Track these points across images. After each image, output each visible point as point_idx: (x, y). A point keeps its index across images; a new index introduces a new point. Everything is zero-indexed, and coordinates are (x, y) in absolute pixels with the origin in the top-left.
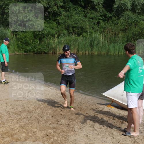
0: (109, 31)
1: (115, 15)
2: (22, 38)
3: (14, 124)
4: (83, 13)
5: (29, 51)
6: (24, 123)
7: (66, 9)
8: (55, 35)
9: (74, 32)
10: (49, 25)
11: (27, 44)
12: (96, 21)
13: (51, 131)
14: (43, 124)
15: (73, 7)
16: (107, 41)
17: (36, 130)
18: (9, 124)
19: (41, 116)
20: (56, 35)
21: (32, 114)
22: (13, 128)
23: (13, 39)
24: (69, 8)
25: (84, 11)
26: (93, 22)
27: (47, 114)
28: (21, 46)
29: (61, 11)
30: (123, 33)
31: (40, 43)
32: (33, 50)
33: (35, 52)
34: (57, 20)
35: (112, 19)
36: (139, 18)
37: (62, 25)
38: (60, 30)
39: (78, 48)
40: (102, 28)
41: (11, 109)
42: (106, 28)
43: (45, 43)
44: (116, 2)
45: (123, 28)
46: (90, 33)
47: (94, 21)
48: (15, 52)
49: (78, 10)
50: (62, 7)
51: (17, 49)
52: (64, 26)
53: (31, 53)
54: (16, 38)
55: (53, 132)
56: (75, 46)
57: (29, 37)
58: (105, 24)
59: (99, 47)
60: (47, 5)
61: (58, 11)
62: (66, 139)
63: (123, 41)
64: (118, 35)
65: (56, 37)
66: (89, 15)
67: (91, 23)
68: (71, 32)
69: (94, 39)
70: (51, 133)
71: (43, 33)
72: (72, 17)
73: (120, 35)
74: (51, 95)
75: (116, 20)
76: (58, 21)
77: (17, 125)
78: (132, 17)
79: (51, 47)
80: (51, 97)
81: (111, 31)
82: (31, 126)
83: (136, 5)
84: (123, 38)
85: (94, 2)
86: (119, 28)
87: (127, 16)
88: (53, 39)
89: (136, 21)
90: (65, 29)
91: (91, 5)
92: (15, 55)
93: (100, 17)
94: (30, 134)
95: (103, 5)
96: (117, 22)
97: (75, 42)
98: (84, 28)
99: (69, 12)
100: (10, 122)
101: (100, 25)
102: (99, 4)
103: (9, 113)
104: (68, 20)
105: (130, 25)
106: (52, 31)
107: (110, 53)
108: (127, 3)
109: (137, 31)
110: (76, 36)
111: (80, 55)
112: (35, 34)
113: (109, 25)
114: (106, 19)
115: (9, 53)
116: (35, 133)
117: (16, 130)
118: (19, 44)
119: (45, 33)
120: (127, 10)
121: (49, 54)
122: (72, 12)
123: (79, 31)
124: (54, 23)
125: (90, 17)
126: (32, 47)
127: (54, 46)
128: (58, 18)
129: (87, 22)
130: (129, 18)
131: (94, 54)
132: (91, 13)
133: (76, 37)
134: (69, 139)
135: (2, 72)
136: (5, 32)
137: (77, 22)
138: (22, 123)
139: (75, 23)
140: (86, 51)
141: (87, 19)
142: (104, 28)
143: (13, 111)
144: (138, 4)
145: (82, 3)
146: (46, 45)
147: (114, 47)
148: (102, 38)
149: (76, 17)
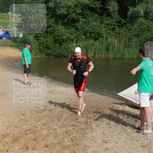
0: (124, 36)
1: (129, 22)
2: (44, 43)
3: (37, 122)
4: (100, 19)
5: (50, 55)
6: (46, 121)
7: (84, 16)
8: (73, 39)
9: (91, 37)
10: (68, 31)
11: (48, 48)
12: (111, 27)
13: (71, 128)
14: (63, 121)
15: (90, 14)
16: (121, 45)
17: (56, 127)
18: (32, 121)
19: (61, 114)
20: (75, 40)
21: (53, 112)
22: (35, 126)
23: (36, 43)
24: (87, 15)
25: (101, 18)
26: (109, 28)
27: (66, 113)
28: (42, 50)
29: (79, 18)
30: (136, 38)
31: (60, 47)
32: (53, 54)
33: (55, 55)
34: (75, 26)
35: (127, 25)
36: (151, 25)
37: (80, 30)
38: (78, 36)
39: (95, 51)
40: (117, 33)
41: (34, 108)
42: (121, 33)
43: (65, 47)
44: (130, 9)
45: (137, 33)
46: (106, 38)
47: (110, 26)
48: (37, 55)
49: (95, 17)
50: (80, 14)
51: (39, 53)
52: (82, 31)
53: (52, 56)
54: (38, 43)
55: (73, 129)
56: (92, 50)
57: (50, 41)
58: (120, 30)
59: (114, 51)
60: (66, 12)
61: (77, 18)
62: (84, 136)
63: (136, 45)
64: (132, 40)
65: (75, 41)
66: (104, 22)
67: (107, 29)
68: (88, 37)
69: (109, 43)
70: (70, 130)
71: (63, 38)
72: (90, 23)
73: (134, 40)
74: (71, 95)
75: (130, 26)
76: (77, 27)
77: (39, 123)
78: (144, 24)
79: (70, 51)
80: (70, 97)
81: (125, 36)
82: (52, 123)
83: (148, 12)
84: (136, 42)
85: (109, 10)
86: (133, 33)
87: (141, 23)
88: (72, 43)
89: (148, 27)
90: (83, 34)
91: (106, 12)
92: (37, 58)
93: (115, 23)
94: (51, 131)
95: (118, 13)
96: (131, 28)
97: (92, 47)
98: (101, 33)
99: (86, 19)
100: (33, 120)
101: (115, 31)
102: (114, 11)
103: (32, 112)
104: (85, 26)
105: (143, 31)
106: (71, 36)
107: (124, 57)
108: (140, 10)
109: (149, 36)
110: (93, 40)
111: (97, 58)
112: (55, 38)
113: (124, 30)
114: (121, 25)
115: (31, 56)
116: (56, 130)
117: (38, 127)
118: (41, 48)
119: (64, 38)
120: (140, 17)
121: (68, 57)
122: (89, 18)
123: (95, 36)
124: (73, 28)
125: (106, 23)
126: (52, 51)
127: (72, 50)
128: (77, 25)
129: (103, 28)
130: (142, 24)
131: (109, 57)
132: (107, 20)
133: (93, 42)
134: (87, 135)
135: (24, 73)
136: (27, 37)
137: (94, 28)
138: (43, 121)
139: (92, 29)
140: (102, 55)
141: (103, 25)
142: (119, 34)
143: (35, 109)
144: (151, 11)
145: (98, 10)
146: (65, 49)
147: (128, 51)
148: (117, 43)
149: (93, 24)
